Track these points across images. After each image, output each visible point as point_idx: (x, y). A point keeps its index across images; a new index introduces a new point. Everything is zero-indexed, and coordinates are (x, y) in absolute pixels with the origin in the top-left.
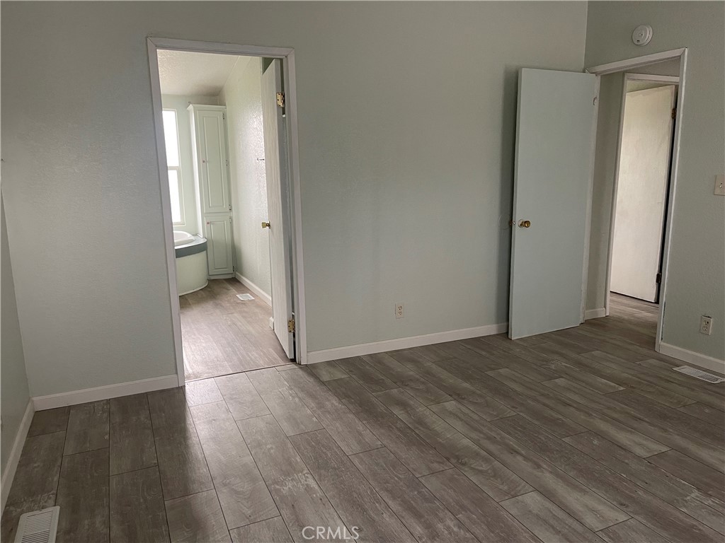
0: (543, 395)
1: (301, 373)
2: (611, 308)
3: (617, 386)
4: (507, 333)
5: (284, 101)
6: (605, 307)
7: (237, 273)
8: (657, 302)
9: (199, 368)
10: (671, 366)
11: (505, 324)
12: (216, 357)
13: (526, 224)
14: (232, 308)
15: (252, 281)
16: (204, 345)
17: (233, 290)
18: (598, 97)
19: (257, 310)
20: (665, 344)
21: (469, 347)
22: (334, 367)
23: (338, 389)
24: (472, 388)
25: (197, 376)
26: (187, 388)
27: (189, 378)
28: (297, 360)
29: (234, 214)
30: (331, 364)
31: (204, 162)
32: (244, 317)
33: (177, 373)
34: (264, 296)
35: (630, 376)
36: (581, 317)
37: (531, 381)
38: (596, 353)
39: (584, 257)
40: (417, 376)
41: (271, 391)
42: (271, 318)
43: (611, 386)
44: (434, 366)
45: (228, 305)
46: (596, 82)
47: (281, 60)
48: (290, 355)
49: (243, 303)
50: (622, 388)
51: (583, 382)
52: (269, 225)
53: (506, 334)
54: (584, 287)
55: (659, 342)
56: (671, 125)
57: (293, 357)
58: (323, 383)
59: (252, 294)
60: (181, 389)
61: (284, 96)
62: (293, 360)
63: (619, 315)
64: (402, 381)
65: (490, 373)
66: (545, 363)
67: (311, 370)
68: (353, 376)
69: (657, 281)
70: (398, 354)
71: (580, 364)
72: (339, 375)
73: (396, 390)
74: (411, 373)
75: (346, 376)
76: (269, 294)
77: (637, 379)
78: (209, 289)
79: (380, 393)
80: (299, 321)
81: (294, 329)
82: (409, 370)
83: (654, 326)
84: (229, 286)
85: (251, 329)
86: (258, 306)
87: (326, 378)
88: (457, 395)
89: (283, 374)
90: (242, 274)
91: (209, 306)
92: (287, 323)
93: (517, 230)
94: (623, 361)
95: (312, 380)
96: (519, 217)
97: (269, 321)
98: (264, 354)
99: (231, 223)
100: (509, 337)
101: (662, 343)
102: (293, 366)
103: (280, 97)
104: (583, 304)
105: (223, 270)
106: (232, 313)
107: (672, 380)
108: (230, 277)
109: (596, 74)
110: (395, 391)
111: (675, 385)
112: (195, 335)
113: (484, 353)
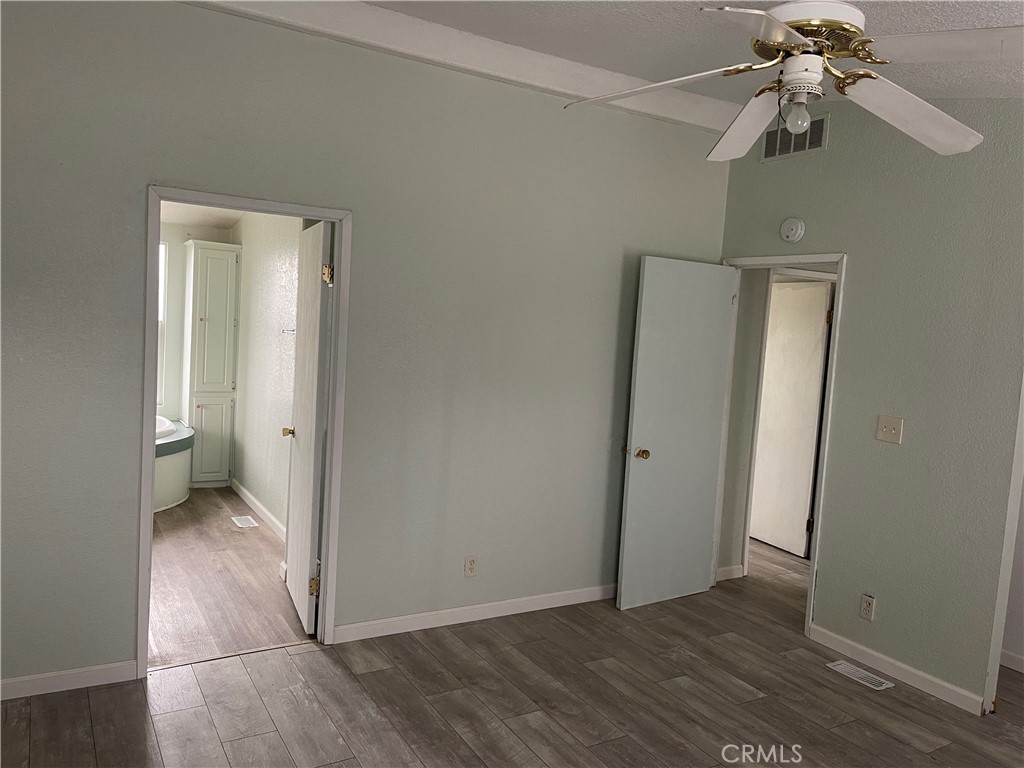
0: (660, 704)
1: (323, 659)
2: (750, 564)
3: (756, 691)
4: (615, 598)
5: (332, 276)
6: (742, 564)
7: (234, 480)
8: (808, 557)
9: (170, 647)
10: (826, 661)
11: (612, 585)
12: (196, 627)
13: (644, 454)
14: (223, 540)
15: (256, 496)
16: (179, 604)
17: (227, 509)
18: (738, 296)
19: (261, 546)
20: (816, 627)
21: (564, 621)
22: (373, 649)
23: (375, 686)
24: (565, 690)
25: (165, 661)
26: (150, 681)
27: (153, 663)
28: (319, 637)
29: (238, 395)
30: (368, 644)
31: (201, 320)
32: (241, 557)
33: (136, 658)
34: (274, 523)
35: (773, 676)
36: (712, 577)
37: (644, 680)
38: (730, 636)
39: (717, 497)
40: (491, 669)
41: (278, 691)
42: (283, 564)
43: (749, 692)
44: (515, 652)
45: (218, 534)
46: (736, 277)
47: (333, 224)
48: (309, 629)
49: (242, 532)
50: (762, 695)
51: (713, 682)
52: (293, 433)
53: (613, 601)
54: (716, 537)
55: (810, 624)
56: (825, 330)
57: (312, 632)
58: (354, 677)
59: (257, 518)
60: (142, 683)
61: (333, 270)
62: (313, 637)
63: (760, 575)
64: (469, 677)
65: (592, 666)
66: (663, 650)
67: (337, 653)
68: (400, 666)
69: (808, 529)
70: (463, 630)
71: (708, 653)
72: (381, 664)
73: (459, 691)
74: (482, 663)
75: (389, 666)
76: (282, 522)
77: (781, 680)
78: (190, 506)
79: (437, 696)
80: (326, 581)
81: (318, 591)
82: (480, 659)
83: (802, 595)
84: (220, 500)
85: (250, 578)
86: (264, 539)
87: (359, 668)
88: (545, 700)
89: (297, 659)
90: (242, 482)
91: (189, 535)
92: (307, 582)
93: (633, 462)
94: (764, 649)
95: (339, 671)
96: (635, 444)
97: (279, 566)
98: (270, 623)
99: (233, 408)
100: (618, 606)
101: (813, 626)
102: (311, 646)
103: (326, 271)
104: (714, 561)
105: (213, 476)
106: (224, 550)
107: (825, 683)
108: (223, 485)
109: (736, 267)
110: (458, 694)
111: (828, 691)
112: (165, 586)
113: (582, 631)
